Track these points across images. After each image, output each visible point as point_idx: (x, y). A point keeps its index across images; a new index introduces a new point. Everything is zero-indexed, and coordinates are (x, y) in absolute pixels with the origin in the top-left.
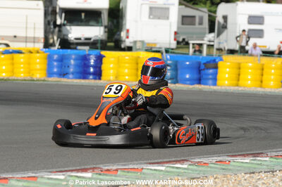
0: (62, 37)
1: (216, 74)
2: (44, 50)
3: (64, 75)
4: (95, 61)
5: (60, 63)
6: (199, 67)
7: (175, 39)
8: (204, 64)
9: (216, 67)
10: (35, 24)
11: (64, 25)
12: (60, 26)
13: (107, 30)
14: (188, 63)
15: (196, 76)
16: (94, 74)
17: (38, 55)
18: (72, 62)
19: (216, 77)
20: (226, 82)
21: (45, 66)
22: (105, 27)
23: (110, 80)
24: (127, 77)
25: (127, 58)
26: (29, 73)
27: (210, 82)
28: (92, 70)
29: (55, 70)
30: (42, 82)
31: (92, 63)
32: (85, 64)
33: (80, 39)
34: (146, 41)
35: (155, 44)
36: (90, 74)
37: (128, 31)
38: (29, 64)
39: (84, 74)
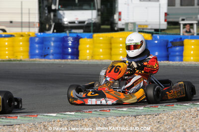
0: (57, 21)
1: (182, 51)
2: (39, 34)
3: (44, 56)
4: (73, 43)
5: (41, 45)
6: (167, 45)
7: (165, 20)
8: (171, 42)
9: (182, 45)
10: (29, 9)
11: (59, 9)
12: (55, 11)
13: (100, 13)
14: (156, 42)
15: (164, 54)
16: (71, 54)
17: (21, 38)
18: (52, 44)
19: (182, 53)
20: (192, 58)
21: (27, 48)
22: (98, 10)
23: (86, 59)
24: (102, 56)
25: (101, 38)
26: (13, 55)
27: (178, 58)
28: (70, 50)
29: (37, 52)
30: (18, 62)
31: (70, 45)
32: (63, 45)
33: (74, 23)
34: (137, 23)
35: (147, 25)
36: (69, 54)
37: (120, 13)
38: (13, 46)
39: (63, 55)
